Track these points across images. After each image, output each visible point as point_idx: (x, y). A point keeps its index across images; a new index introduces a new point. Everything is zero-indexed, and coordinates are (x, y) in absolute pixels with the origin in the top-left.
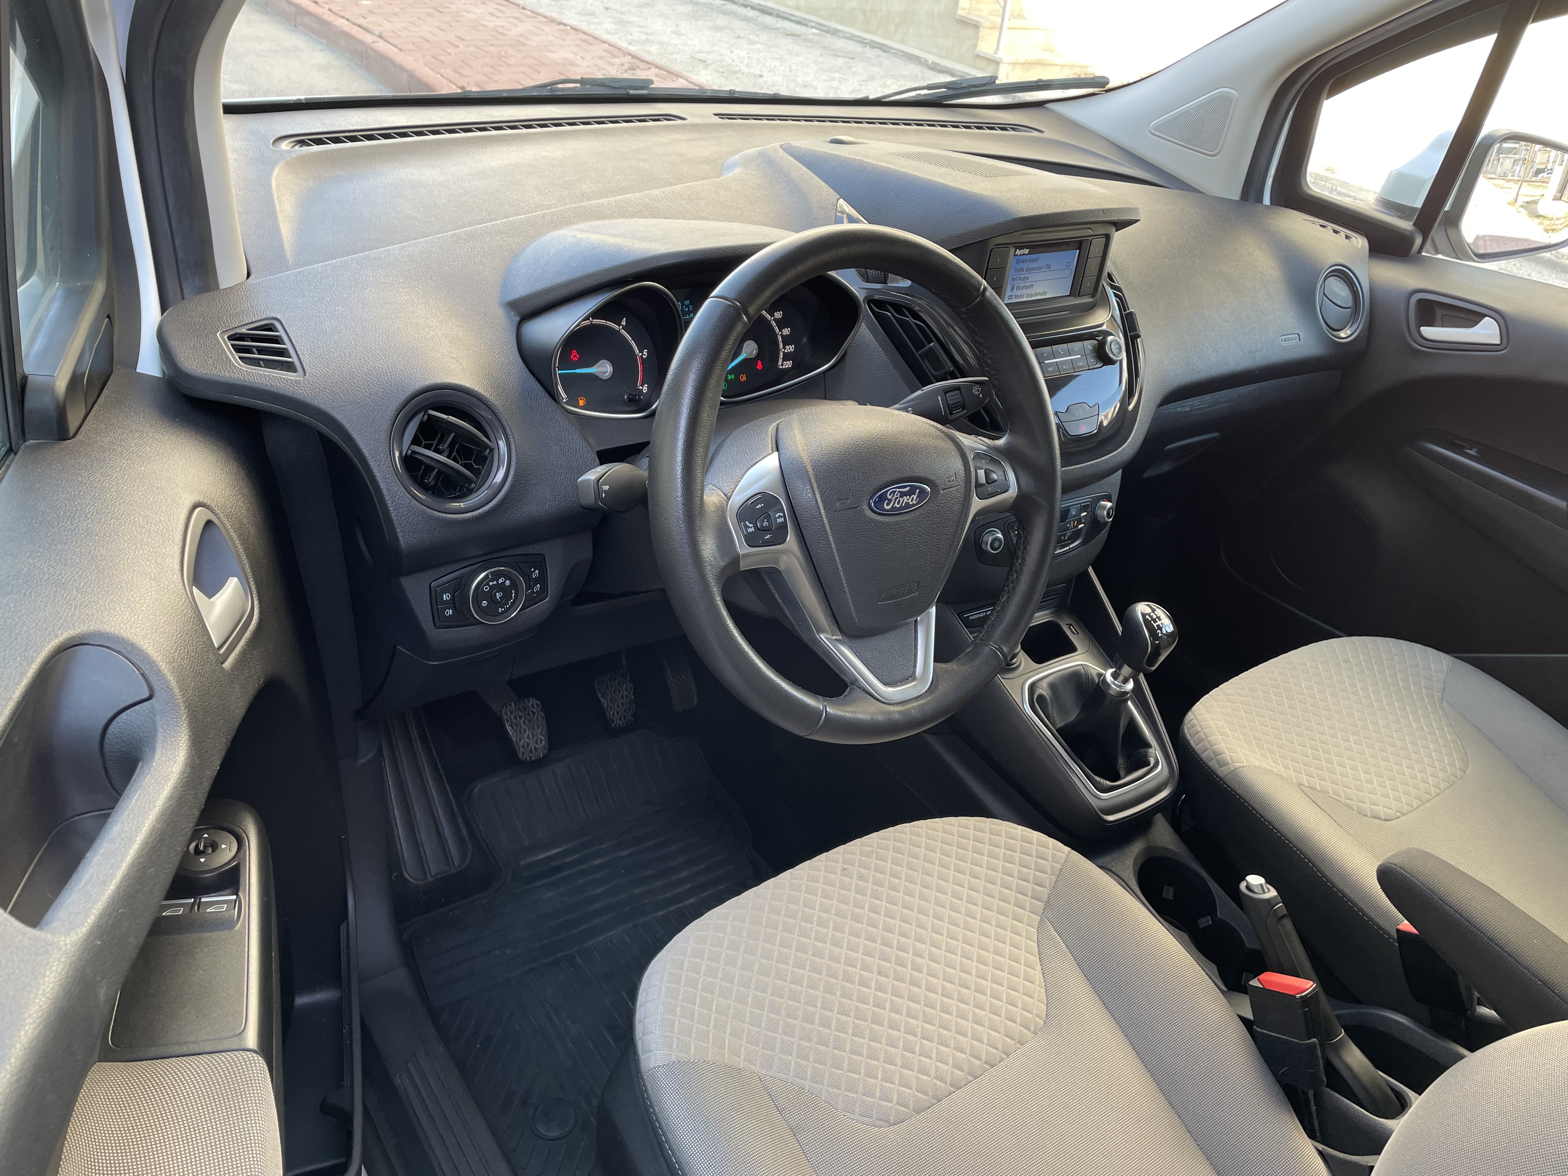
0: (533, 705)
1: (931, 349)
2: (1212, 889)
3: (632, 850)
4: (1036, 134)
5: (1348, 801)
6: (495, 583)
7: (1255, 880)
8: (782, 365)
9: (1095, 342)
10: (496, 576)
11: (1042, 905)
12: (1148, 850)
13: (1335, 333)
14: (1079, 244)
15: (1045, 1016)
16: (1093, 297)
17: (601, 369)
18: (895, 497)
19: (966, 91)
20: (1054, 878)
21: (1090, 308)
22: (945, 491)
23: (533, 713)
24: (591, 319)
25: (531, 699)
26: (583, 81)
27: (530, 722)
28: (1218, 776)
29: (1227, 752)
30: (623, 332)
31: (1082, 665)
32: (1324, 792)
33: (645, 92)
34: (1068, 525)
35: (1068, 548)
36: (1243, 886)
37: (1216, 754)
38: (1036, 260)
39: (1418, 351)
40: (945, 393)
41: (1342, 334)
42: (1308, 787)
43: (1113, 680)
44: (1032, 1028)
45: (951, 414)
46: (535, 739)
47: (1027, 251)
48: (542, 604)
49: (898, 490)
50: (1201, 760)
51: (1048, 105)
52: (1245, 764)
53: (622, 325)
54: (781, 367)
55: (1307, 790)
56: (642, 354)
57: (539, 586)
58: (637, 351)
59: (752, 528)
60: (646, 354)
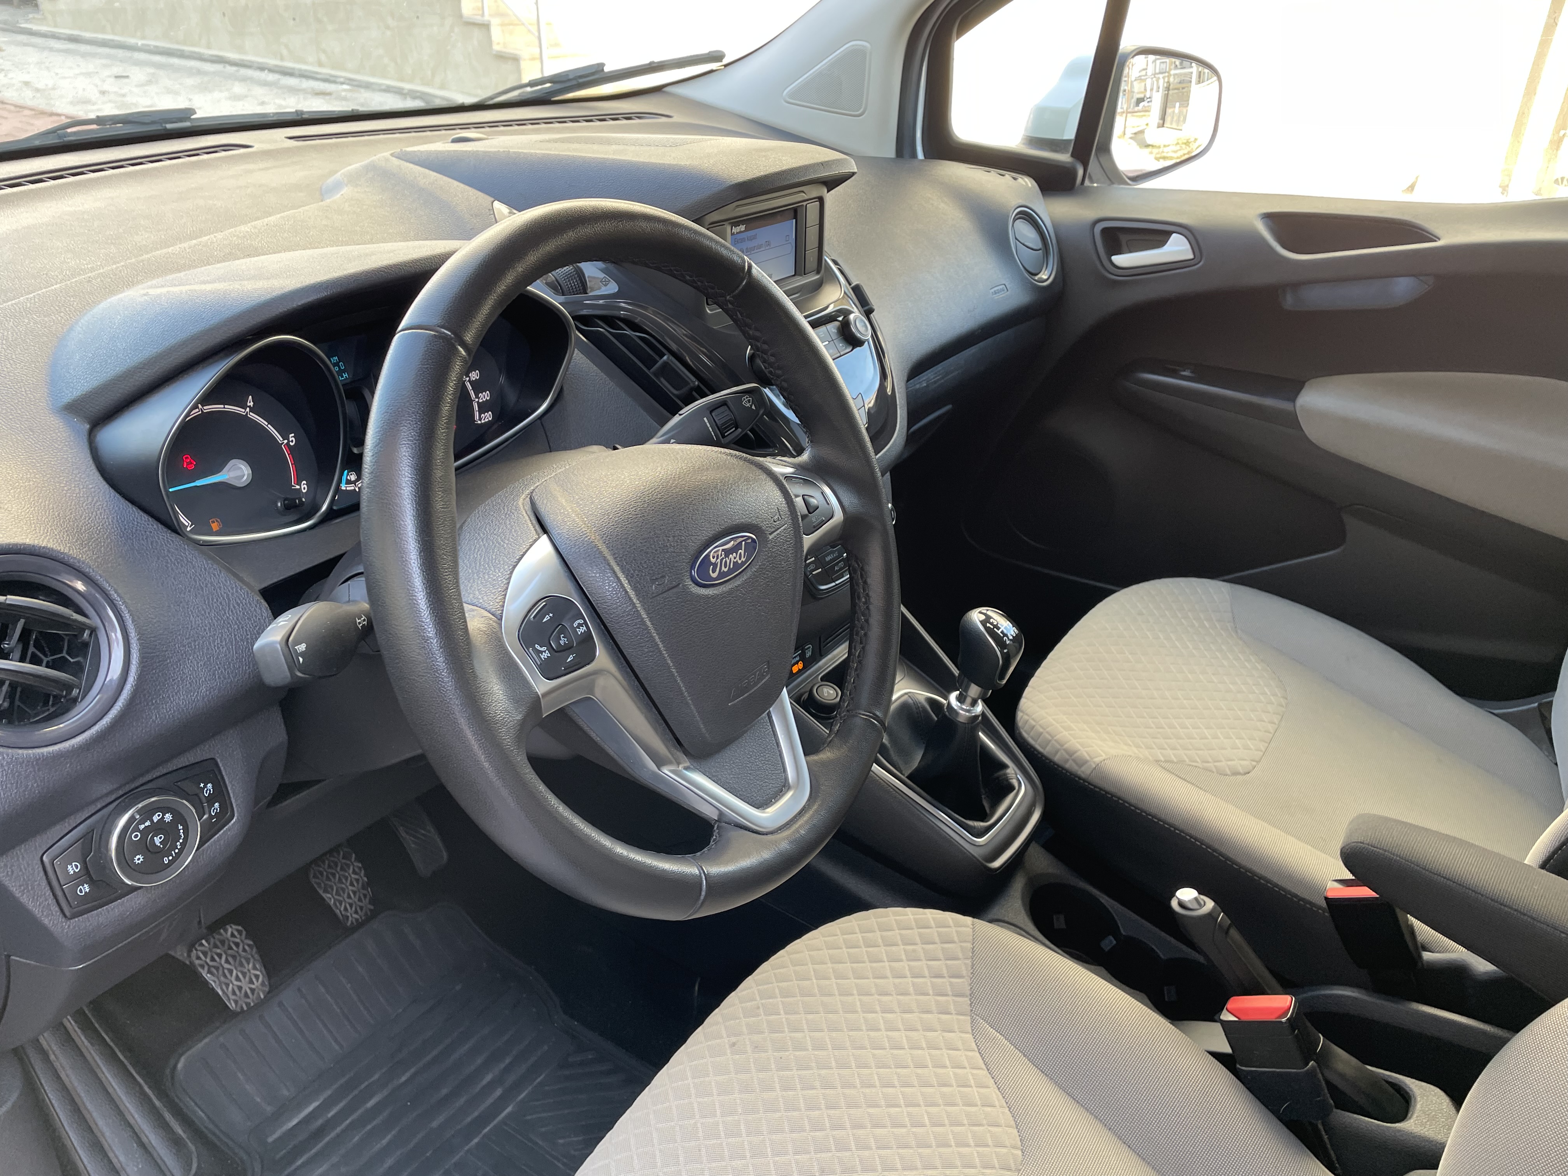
0: (233, 935)
1: (666, 364)
2: (1106, 905)
3: (413, 1070)
4: (664, 119)
5: (1206, 765)
6: (148, 823)
7: (1187, 894)
8: (480, 420)
9: (837, 324)
10: (147, 813)
11: (966, 1000)
12: (1030, 880)
13: (1033, 277)
14: (795, 212)
15: (1020, 1143)
16: (818, 272)
17: (233, 474)
18: (720, 557)
19: (574, 82)
20: (969, 962)
21: (817, 287)
22: (773, 536)
23: (237, 945)
24: (200, 406)
25: (228, 927)
26: (99, 121)
27: (234, 957)
28: (1080, 778)
29: (1082, 748)
30: (253, 416)
31: (906, 694)
32: (1182, 762)
33: (187, 124)
36: (1174, 904)
37: (1071, 753)
38: (754, 238)
39: (1115, 282)
40: (711, 412)
41: (1044, 276)
42: (1165, 761)
43: (959, 704)
44: (1013, 1166)
45: (724, 437)
46: (247, 979)
47: (742, 228)
48: (229, 829)
50: (1055, 764)
51: (665, 89)
52: (1104, 757)
53: (250, 407)
54: (479, 422)
55: (1166, 765)
56: (289, 441)
57: (217, 805)
58: (279, 438)
59: (545, 652)
60: (293, 439)
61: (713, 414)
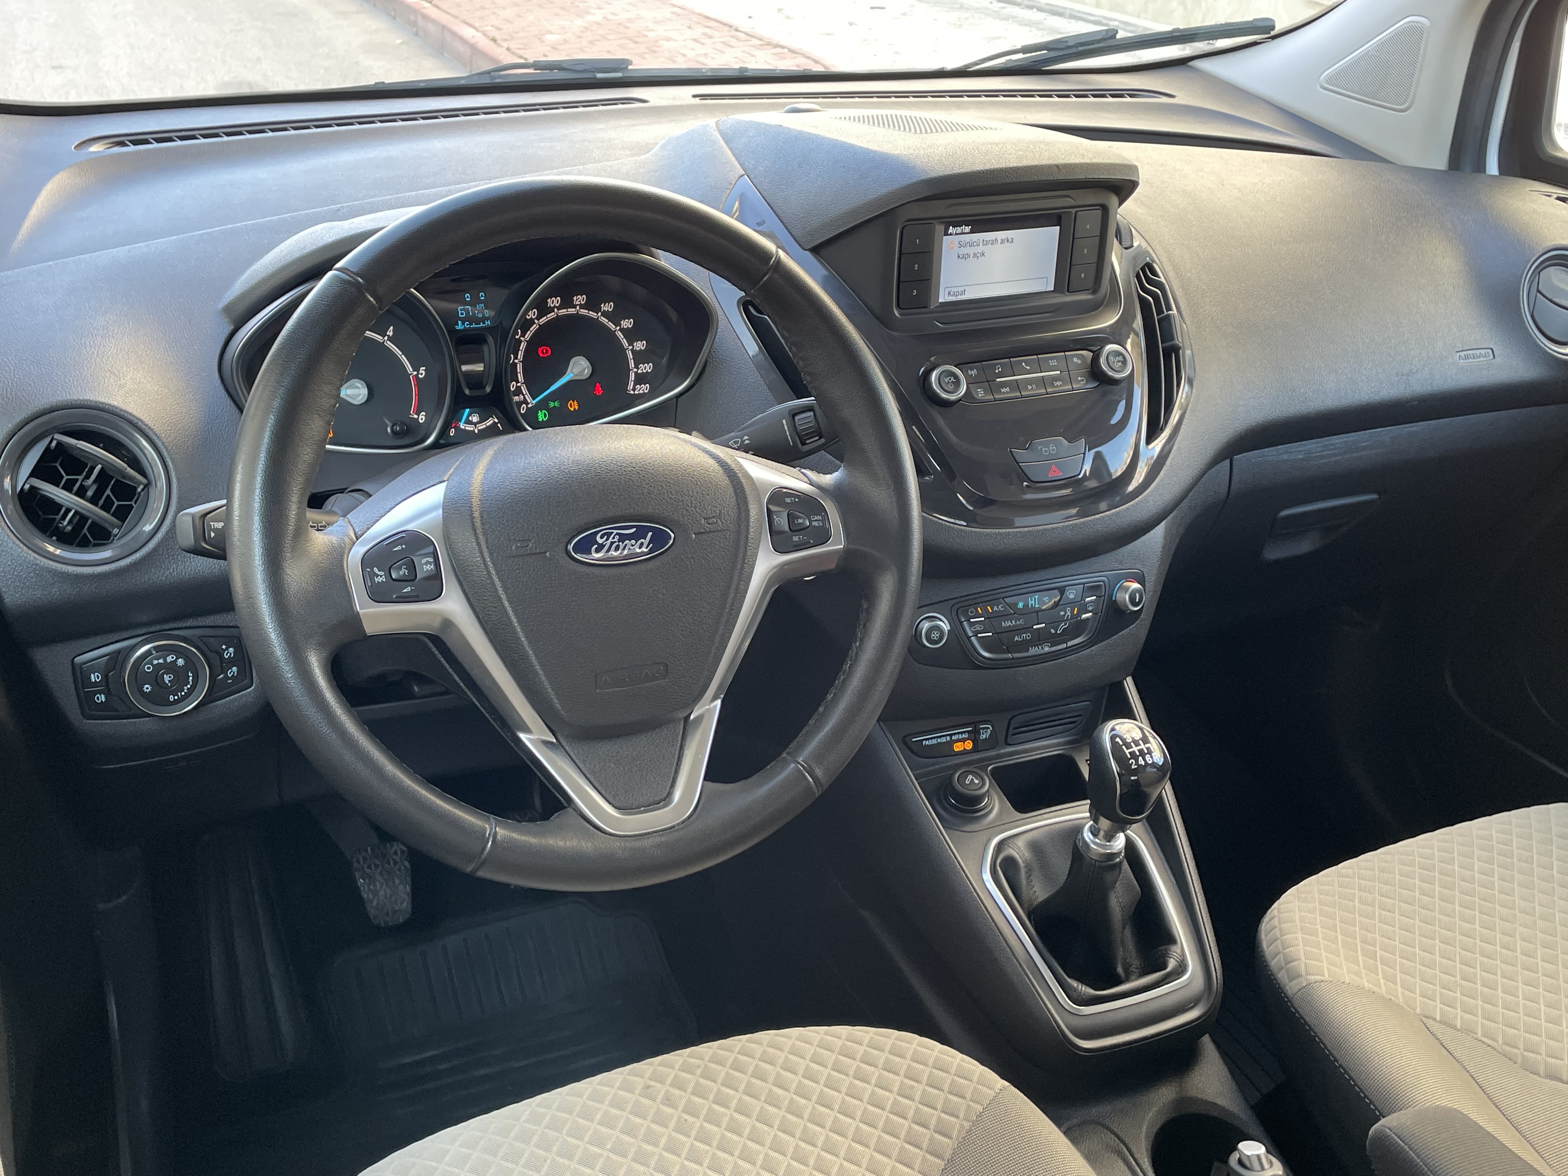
0: (396, 853)
4: (1164, 100)
5: (1508, 1049)
6: (161, 661)
7: (1252, 1149)
8: (634, 390)
9: (1087, 353)
10: (162, 652)
11: (942, 1164)
12: (1181, 1101)
13: (1558, 347)
14: (1059, 219)
17: (351, 392)
18: (610, 540)
20: (967, 1125)
21: (1092, 309)
23: (395, 863)
25: (395, 844)
27: (389, 873)
28: (1285, 995)
29: (1303, 958)
30: (389, 344)
32: (1468, 1030)
33: (619, 75)
34: (1062, 613)
35: (1065, 645)
36: (1233, 1158)
37: (1288, 961)
40: (794, 415)
42: (1440, 1022)
46: (394, 897)
47: (967, 229)
48: (245, 695)
49: (615, 532)
51: (1191, 63)
52: (1326, 977)
53: (389, 336)
54: (632, 392)
55: (1435, 1027)
56: (418, 374)
57: (235, 669)
58: (410, 369)
59: (381, 576)
60: (424, 372)
61: (797, 418)
